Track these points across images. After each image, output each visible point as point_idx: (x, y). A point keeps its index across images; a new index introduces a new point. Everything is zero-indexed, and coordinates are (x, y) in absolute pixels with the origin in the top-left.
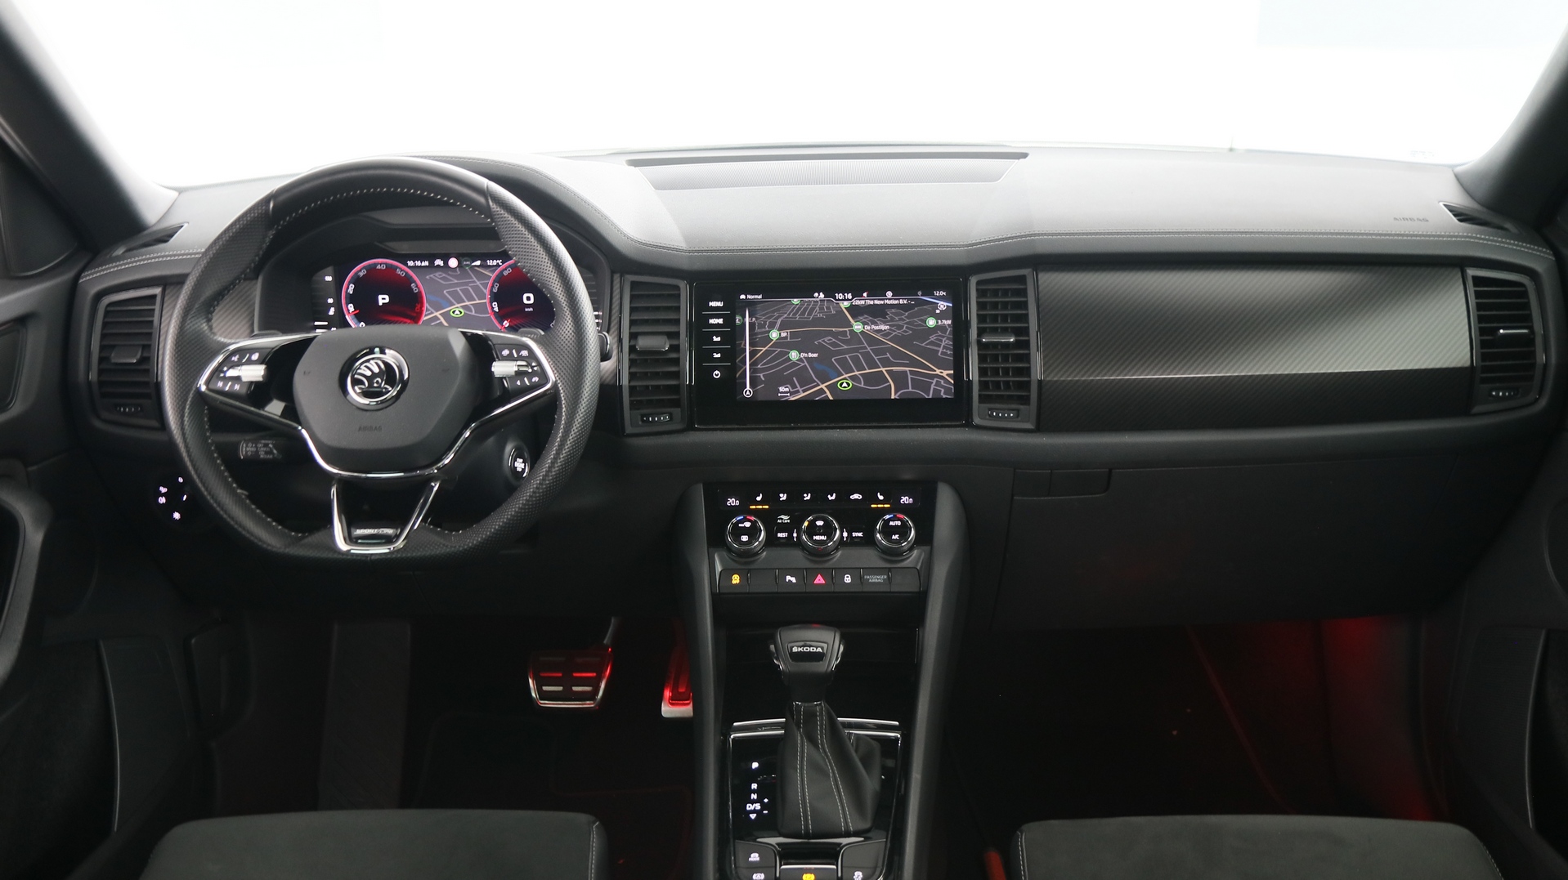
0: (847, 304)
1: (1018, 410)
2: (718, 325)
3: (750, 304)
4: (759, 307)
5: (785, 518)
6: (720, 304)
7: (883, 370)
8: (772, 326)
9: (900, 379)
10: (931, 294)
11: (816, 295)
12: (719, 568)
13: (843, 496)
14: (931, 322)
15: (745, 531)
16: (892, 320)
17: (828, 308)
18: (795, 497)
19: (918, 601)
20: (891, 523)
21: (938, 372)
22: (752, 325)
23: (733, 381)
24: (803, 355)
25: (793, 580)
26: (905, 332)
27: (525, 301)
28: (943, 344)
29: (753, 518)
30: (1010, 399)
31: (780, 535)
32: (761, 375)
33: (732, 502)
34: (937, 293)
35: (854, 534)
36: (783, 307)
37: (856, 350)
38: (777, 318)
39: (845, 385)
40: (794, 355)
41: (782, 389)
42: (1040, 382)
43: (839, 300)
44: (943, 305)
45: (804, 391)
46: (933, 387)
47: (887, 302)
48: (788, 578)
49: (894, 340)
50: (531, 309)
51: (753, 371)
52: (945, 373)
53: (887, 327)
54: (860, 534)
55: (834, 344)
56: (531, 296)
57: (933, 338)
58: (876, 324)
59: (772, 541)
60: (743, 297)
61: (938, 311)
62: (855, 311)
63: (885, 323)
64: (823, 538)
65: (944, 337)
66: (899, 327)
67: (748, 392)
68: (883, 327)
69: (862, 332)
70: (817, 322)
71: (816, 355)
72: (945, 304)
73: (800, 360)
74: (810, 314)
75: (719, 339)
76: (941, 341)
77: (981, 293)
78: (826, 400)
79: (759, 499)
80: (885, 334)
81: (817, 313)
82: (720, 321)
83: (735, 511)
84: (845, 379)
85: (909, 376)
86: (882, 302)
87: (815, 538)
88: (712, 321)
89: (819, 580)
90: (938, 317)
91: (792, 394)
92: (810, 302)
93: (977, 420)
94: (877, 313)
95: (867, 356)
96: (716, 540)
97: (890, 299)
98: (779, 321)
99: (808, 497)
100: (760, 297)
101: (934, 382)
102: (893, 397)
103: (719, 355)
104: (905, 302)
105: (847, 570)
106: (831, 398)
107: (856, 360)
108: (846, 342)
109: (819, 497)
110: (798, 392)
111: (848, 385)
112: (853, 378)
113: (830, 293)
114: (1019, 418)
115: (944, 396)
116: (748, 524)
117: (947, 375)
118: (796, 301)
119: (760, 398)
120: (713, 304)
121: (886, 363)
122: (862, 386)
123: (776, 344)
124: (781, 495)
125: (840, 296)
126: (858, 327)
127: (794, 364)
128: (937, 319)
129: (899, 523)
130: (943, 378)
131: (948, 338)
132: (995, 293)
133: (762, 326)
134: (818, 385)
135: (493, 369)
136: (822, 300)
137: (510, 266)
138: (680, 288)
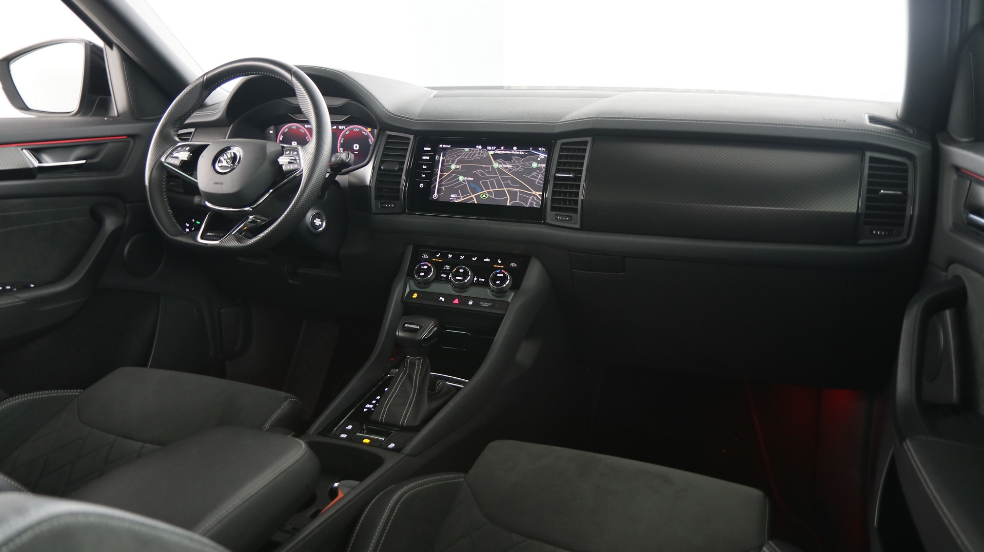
0: (492, 152)
1: (571, 216)
3: (444, 150)
4: (448, 152)
5: (448, 267)
6: (429, 149)
7: (505, 189)
8: (453, 162)
9: (513, 195)
10: (537, 150)
11: (477, 147)
12: (408, 290)
13: (480, 259)
14: (535, 165)
15: (424, 270)
16: (514, 162)
17: (482, 154)
18: (456, 257)
19: (499, 319)
20: (498, 275)
21: (534, 192)
22: (443, 161)
23: (429, 189)
24: (466, 178)
25: (443, 299)
26: (520, 169)
27: (355, 148)
28: (539, 177)
29: (430, 265)
30: (566, 210)
31: (442, 275)
32: (443, 187)
33: (425, 256)
34: (540, 149)
35: (480, 279)
36: (460, 153)
37: (493, 178)
38: (456, 158)
39: (484, 196)
40: (461, 178)
41: (452, 196)
42: (582, 200)
43: (489, 150)
44: (542, 156)
45: (463, 198)
46: (530, 200)
47: (513, 152)
48: (441, 298)
49: (514, 173)
50: (357, 153)
51: (440, 185)
52: (538, 194)
53: (511, 166)
54: (483, 280)
55: (482, 174)
56: (358, 145)
57: (534, 174)
58: (505, 164)
59: (437, 278)
60: (441, 146)
61: (539, 159)
62: (496, 157)
63: (510, 164)
64: (461, 278)
65: (540, 173)
66: (517, 167)
67: (435, 196)
68: (509, 166)
69: (498, 168)
70: (476, 161)
71: (472, 179)
72: (544, 155)
73: (464, 181)
74: (472, 157)
75: (426, 167)
76: (538, 176)
77: (562, 150)
78: (473, 204)
79: (438, 256)
80: (510, 170)
81: (476, 157)
82: (428, 158)
83: (425, 260)
84: (485, 193)
85: (518, 194)
86: (510, 152)
87: (457, 278)
88: (424, 158)
89: (456, 301)
90: (539, 162)
91: (457, 198)
92: (474, 150)
93: (549, 221)
94: (507, 158)
95: (498, 181)
96: (410, 275)
97: (515, 151)
98: (457, 160)
99: (462, 257)
100: (449, 146)
101: (531, 198)
102: (508, 205)
103: (424, 176)
104: (523, 153)
105: (471, 298)
106: (476, 203)
107: (492, 183)
108: (488, 173)
109: (468, 258)
110: (460, 198)
111: (486, 196)
112: (490, 193)
113: (484, 147)
114: (572, 222)
115: (535, 206)
116: (426, 267)
117: (539, 195)
118: (467, 149)
119: (441, 200)
120: (425, 149)
121: (507, 186)
122: (493, 197)
123: (453, 172)
124: (449, 255)
125: (489, 148)
126: (496, 165)
127: (461, 183)
128: (538, 164)
129: (502, 275)
130: (536, 196)
131: (542, 175)
132: (568, 150)
133: (448, 162)
134: (471, 195)
135: (279, 160)
136: (480, 150)
137: (349, 130)
138: (409, 139)
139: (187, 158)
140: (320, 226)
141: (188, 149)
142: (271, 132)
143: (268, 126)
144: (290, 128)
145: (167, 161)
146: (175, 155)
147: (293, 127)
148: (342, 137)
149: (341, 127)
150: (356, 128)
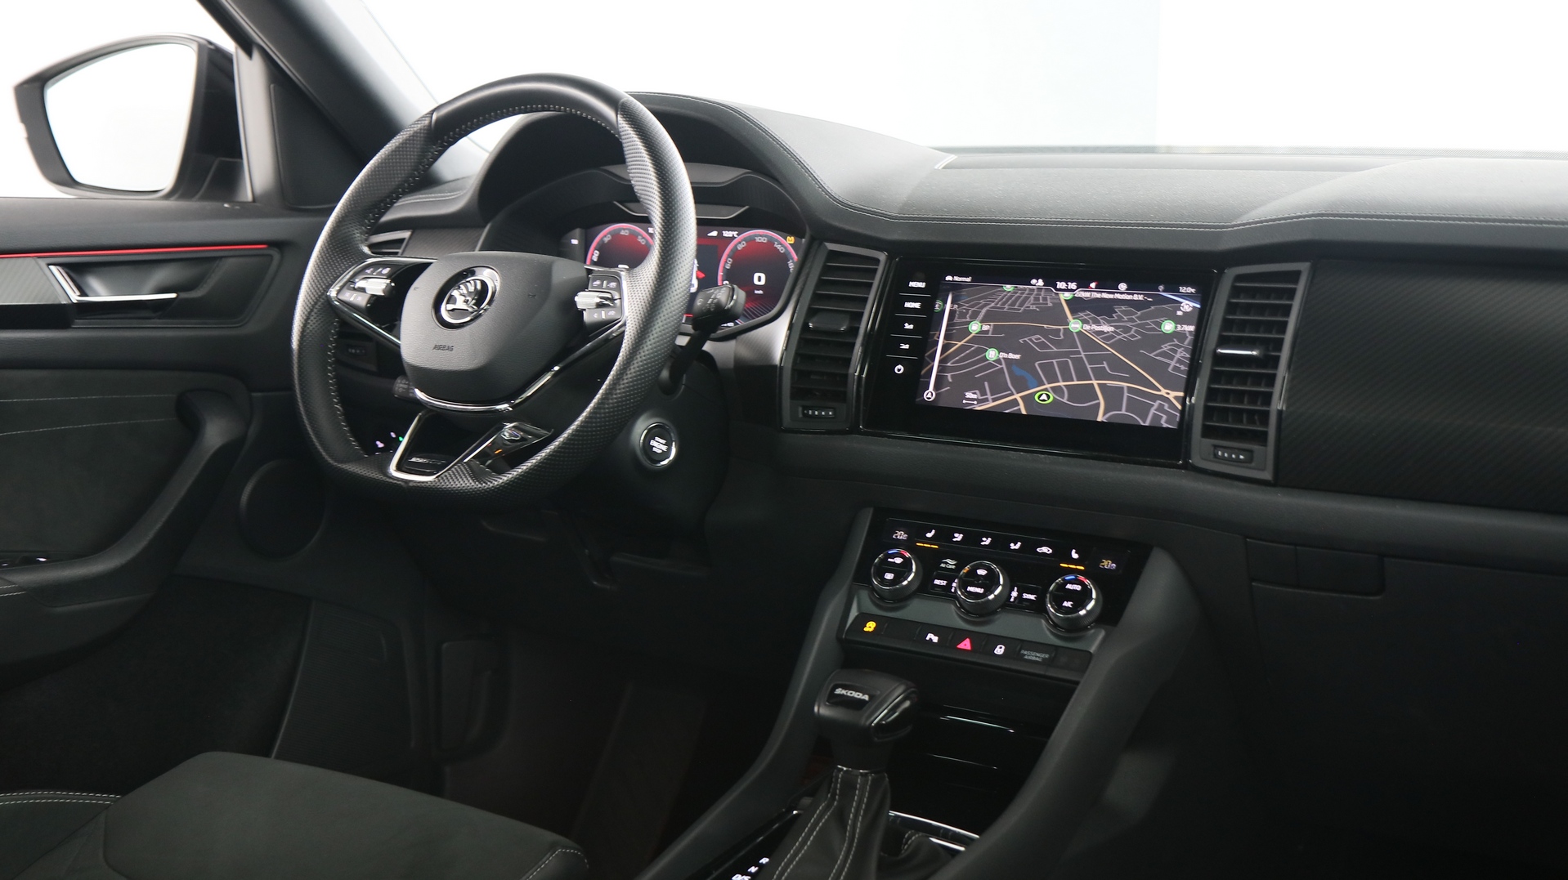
0: (1068, 295)
1: (1251, 451)
2: (915, 309)
3: (956, 287)
4: (964, 292)
5: (951, 563)
6: (922, 285)
7: (1095, 382)
8: (974, 317)
9: (1113, 396)
10: (1176, 291)
11: (1034, 281)
12: (854, 613)
13: (1029, 547)
14: (1168, 327)
15: (893, 568)
16: (1120, 319)
17: (1045, 299)
18: (972, 539)
19: (1063, 693)
20: (1069, 586)
21: (1163, 392)
22: (952, 313)
23: (916, 378)
24: (1003, 355)
25: (935, 639)
26: (1133, 336)
27: (756, 282)
28: (1178, 356)
29: (908, 555)
30: (1242, 435)
31: (937, 582)
32: (949, 375)
33: (901, 535)
34: (1183, 289)
35: (1026, 596)
36: (993, 294)
37: (1067, 355)
38: (982, 308)
39: (1044, 397)
40: (992, 354)
41: (969, 395)
42: (1280, 412)
43: (1061, 290)
44: (1187, 306)
45: (994, 400)
46: (1153, 411)
47: (1118, 296)
48: (930, 636)
49: (1119, 346)
50: (760, 292)
51: (941, 369)
52: (1172, 395)
53: (1112, 329)
54: (1032, 597)
55: (1042, 345)
56: (763, 276)
57: (1166, 347)
58: (1097, 322)
59: (924, 587)
60: (949, 278)
61: (1179, 313)
62: (1076, 305)
63: (1109, 322)
64: (980, 591)
65: (1179, 347)
66: (1127, 330)
67: (930, 394)
68: (1107, 328)
69: (1080, 333)
70: (1029, 315)
71: (1017, 357)
72: (1192, 304)
73: (998, 361)
74: (1021, 305)
75: (911, 327)
76: (1176, 352)
77: (1236, 291)
78: (1018, 415)
79: (929, 535)
80: (1107, 337)
81: (1031, 305)
82: (917, 305)
83: (898, 544)
84: (1046, 390)
85: (1126, 394)
86: (1111, 296)
87: (970, 589)
88: (908, 305)
89: (966, 645)
90: (1178, 321)
91: (980, 401)
92: (1025, 289)
93: (1196, 460)
94: (1102, 309)
95: (1079, 363)
96: (862, 577)
97: (1122, 293)
98: (984, 311)
99: (987, 541)
100: (969, 279)
101: (1156, 404)
102: (1100, 419)
103: (907, 347)
104: (1141, 297)
105: (1000, 640)
106: (1024, 412)
107: (1064, 367)
108: (1057, 344)
109: (1000, 543)
110: (986, 400)
111: (1048, 397)
112: (1056, 390)
113: (1050, 282)
114: (1253, 464)
115: (1165, 425)
116: (898, 560)
117: (1176, 398)
118: (1009, 288)
119: (942, 404)
120: (912, 284)
121: (1101, 374)
122: (1065, 400)
123: (975, 339)
124: (956, 535)
125: (1061, 285)
126: (1075, 325)
127: (991, 366)
128: (1176, 323)
129: (1078, 588)
130: (1167, 400)
131: (1186, 350)
132: (1252, 292)
133: (963, 315)
134: (1012, 394)
135: (576, 299)
136: (1040, 289)
137: (745, 240)
138: (877, 261)
139: (384, 291)
140: (665, 455)
141: (386, 271)
142: (575, 242)
143: (567, 229)
144: (616, 235)
145: (340, 297)
146: (360, 284)
147: (623, 233)
148: (729, 256)
149: (727, 234)
150: (762, 235)
